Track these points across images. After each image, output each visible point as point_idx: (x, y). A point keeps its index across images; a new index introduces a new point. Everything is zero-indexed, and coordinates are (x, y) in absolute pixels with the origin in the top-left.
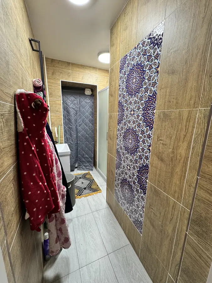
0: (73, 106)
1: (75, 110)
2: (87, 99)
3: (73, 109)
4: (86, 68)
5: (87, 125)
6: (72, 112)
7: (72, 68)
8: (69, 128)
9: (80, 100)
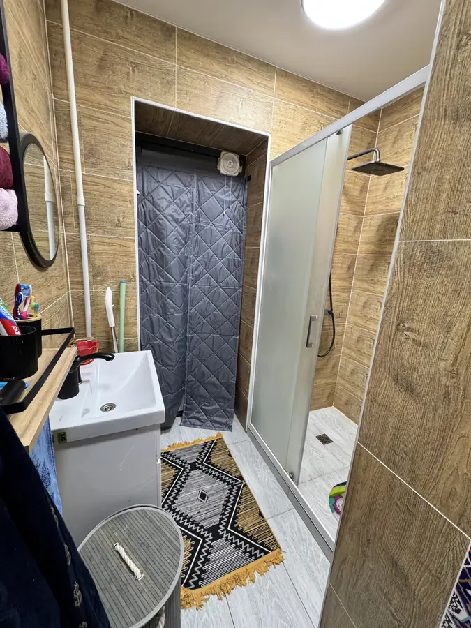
0: (175, 211)
1: (183, 227)
2: (225, 189)
3: (177, 221)
4: (233, 62)
5: (220, 280)
6: (172, 233)
7: (180, 54)
8: (161, 287)
9: (201, 193)
